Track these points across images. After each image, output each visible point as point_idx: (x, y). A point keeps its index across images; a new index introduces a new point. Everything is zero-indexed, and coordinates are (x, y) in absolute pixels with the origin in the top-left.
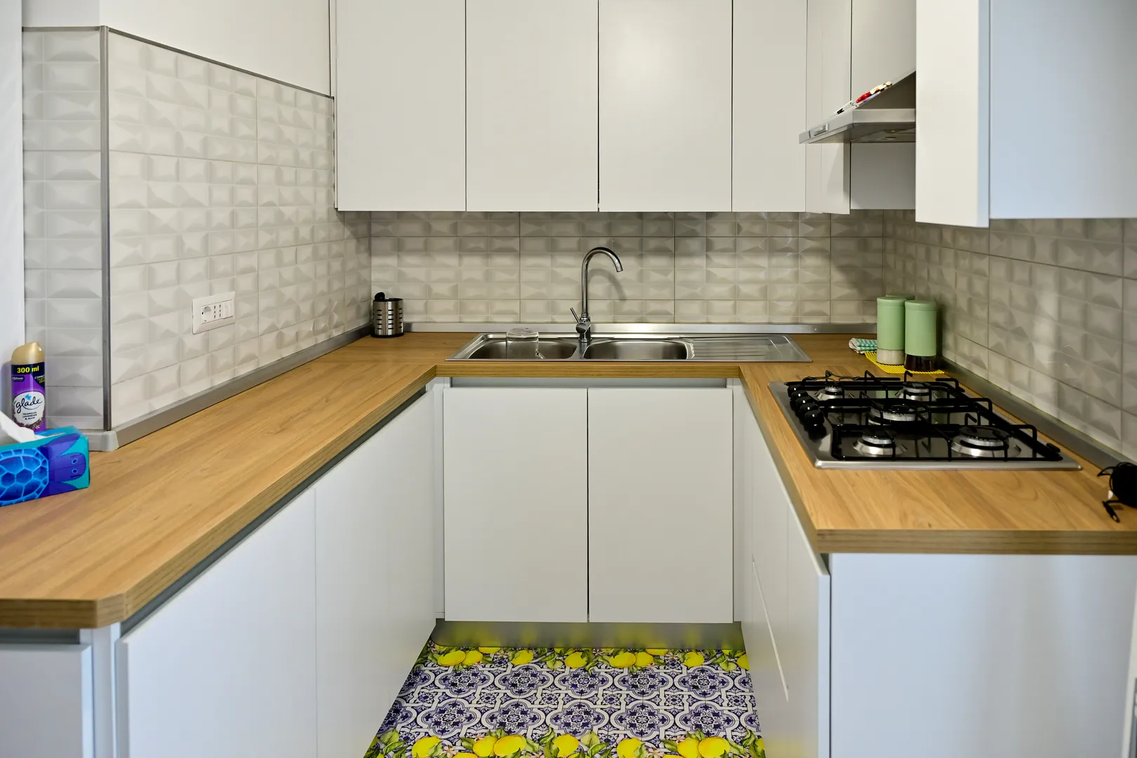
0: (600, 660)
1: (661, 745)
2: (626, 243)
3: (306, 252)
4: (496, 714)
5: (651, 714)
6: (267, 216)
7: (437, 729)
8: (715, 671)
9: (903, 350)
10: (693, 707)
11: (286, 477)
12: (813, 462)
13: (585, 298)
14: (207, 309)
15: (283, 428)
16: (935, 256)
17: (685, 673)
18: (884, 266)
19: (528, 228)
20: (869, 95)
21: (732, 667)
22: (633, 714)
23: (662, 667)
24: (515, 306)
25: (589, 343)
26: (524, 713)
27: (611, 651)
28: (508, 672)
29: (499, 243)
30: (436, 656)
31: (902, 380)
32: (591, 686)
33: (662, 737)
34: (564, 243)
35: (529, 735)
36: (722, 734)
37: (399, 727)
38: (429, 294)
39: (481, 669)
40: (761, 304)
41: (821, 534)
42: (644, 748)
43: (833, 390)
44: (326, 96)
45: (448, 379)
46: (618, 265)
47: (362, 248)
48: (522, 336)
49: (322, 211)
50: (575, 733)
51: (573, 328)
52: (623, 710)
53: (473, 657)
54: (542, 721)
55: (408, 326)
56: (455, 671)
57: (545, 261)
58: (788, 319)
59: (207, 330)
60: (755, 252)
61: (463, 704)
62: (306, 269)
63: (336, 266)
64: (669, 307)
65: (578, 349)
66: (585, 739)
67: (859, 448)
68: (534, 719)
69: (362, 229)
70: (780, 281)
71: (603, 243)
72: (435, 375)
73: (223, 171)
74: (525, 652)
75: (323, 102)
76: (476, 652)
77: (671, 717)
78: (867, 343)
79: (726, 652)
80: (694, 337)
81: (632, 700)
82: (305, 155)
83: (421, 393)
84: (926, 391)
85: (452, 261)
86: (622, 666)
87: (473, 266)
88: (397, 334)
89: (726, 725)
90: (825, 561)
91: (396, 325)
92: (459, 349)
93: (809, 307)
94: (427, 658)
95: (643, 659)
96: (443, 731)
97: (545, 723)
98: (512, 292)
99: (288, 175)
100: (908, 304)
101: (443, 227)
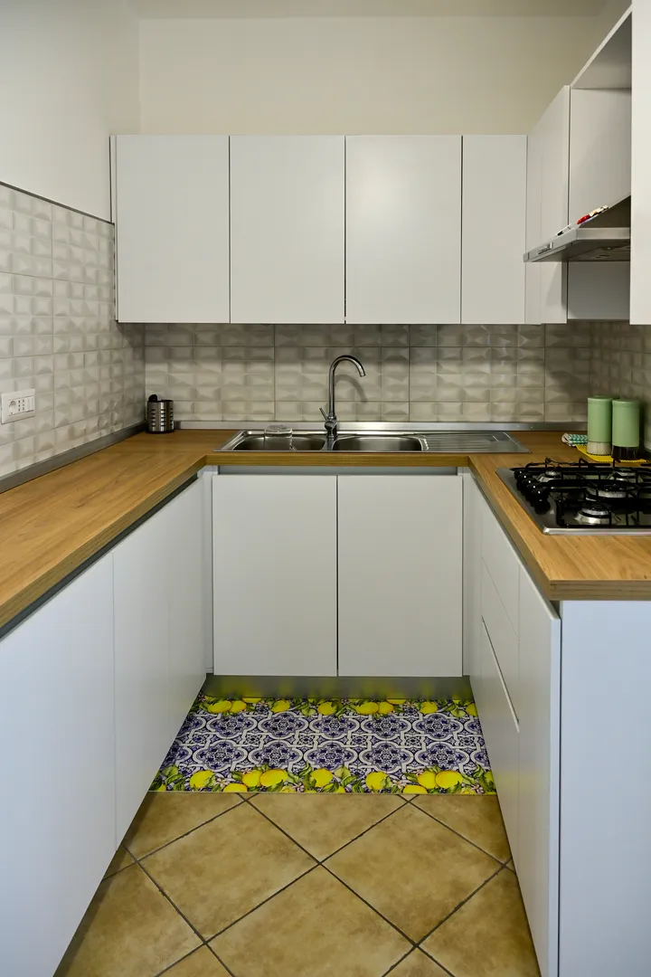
0: (348, 708)
1: (404, 777)
2: (368, 353)
3: (92, 357)
4: (261, 753)
5: (393, 752)
6: (60, 324)
7: (210, 765)
8: (447, 717)
9: (611, 442)
10: (429, 747)
11: (91, 541)
12: (542, 530)
13: (332, 400)
14: (13, 403)
15: (83, 503)
16: (638, 361)
17: (421, 719)
18: (591, 372)
19: (281, 339)
20: (589, 217)
21: (462, 714)
22: (379, 752)
23: (401, 714)
24: (270, 407)
25: (335, 438)
26: (284, 751)
27: (357, 701)
28: (269, 718)
29: (257, 353)
30: (206, 705)
31: (611, 466)
32: (341, 730)
33: (404, 771)
34: (313, 353)
35: (290, 769)
36: (455, 768)
37: (177, 763)
38: (195, 396)
39: (245, 715)
40: (484, 405)
41: (554, 584)
42: (389, 780)
43: (552, 474)
44: (108, 222)
45: (216, 467)
46: (361, 371)
47: (138, 356)
48: (278, 433)
49: (105, 322)
50: (329, 767)
51: (322, 425)
52: (369, 749)
53: (238, 706)
54: (300, 758)
55: (178, 423)
56: (223, 717)
57: (297, 368)
58: (508, 418)
59: (13, 421)
60: (480, 360)
61: (232, 745)
62: (93, 372)
63: (117, 371)
64: (405, 408)
65: (326, 444)
66: (338, 773)
67: (579, 518)
68: (293, 756)
69: (138, 339)
70: (500, 386)
71: (347, 351)
72: (205, 464)
73: (25, 284)
74: (282, 702)
75: (105, 228)
76: (240, 702)
77: (411, 755)
78: (579, 437)
79: (456, 702)
80: (427, 434)
81: (377, 740)
82: (91, 273)
83: (194, 479)
84: (632, 474)
85: (216, 367)
86: (367, 713)
87: (234, 372)
88: (168, 431)
89: (458, 761)
90: (556, 608)
91: (168, 424)
92: (225, 443)
93: (526, 408)
94: (198, 707)
95: (385, 708)
96: (216, 766)
97: (303, 759)
98: (268, 394)
99: (78, 290)
100: (614, 402)
101: (206, 338)
